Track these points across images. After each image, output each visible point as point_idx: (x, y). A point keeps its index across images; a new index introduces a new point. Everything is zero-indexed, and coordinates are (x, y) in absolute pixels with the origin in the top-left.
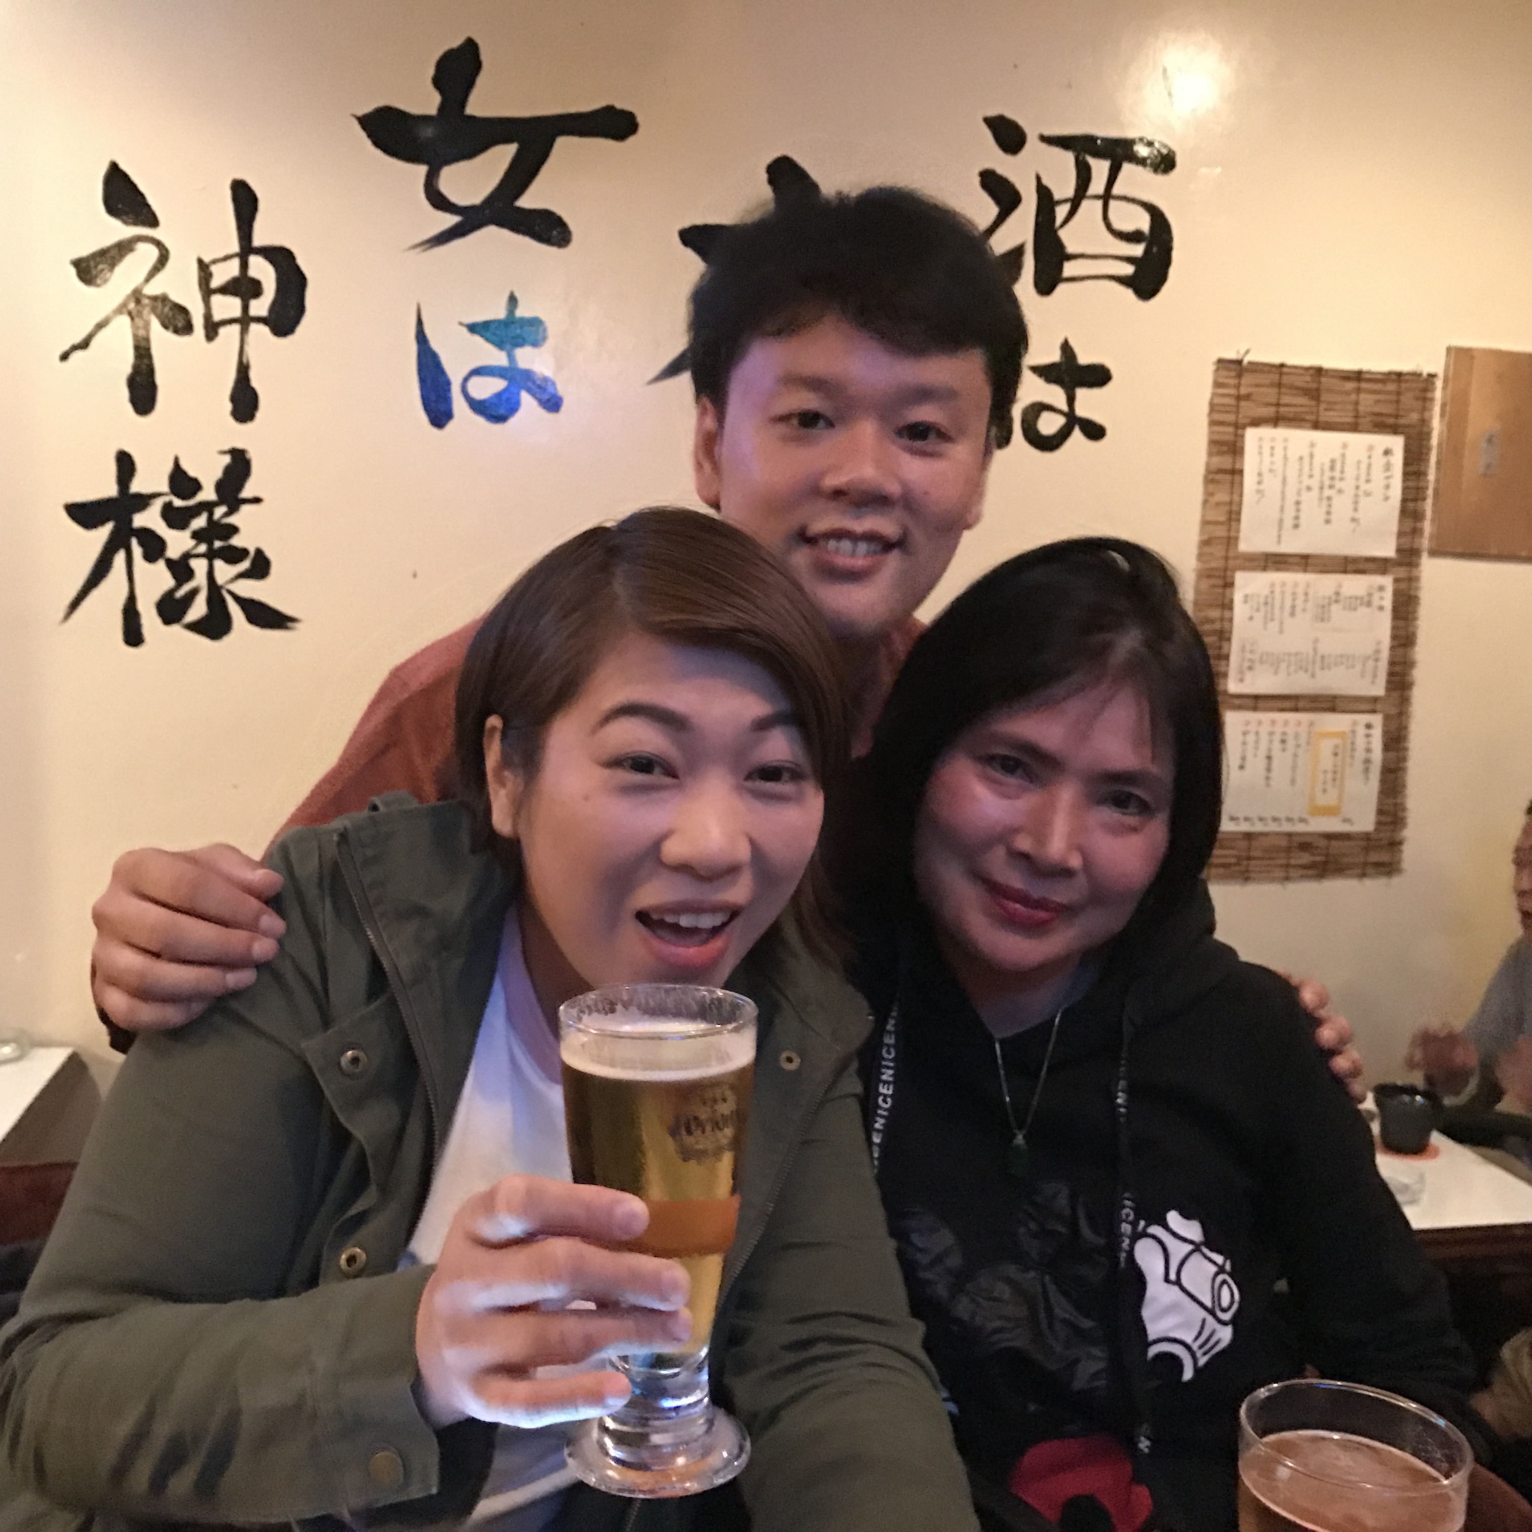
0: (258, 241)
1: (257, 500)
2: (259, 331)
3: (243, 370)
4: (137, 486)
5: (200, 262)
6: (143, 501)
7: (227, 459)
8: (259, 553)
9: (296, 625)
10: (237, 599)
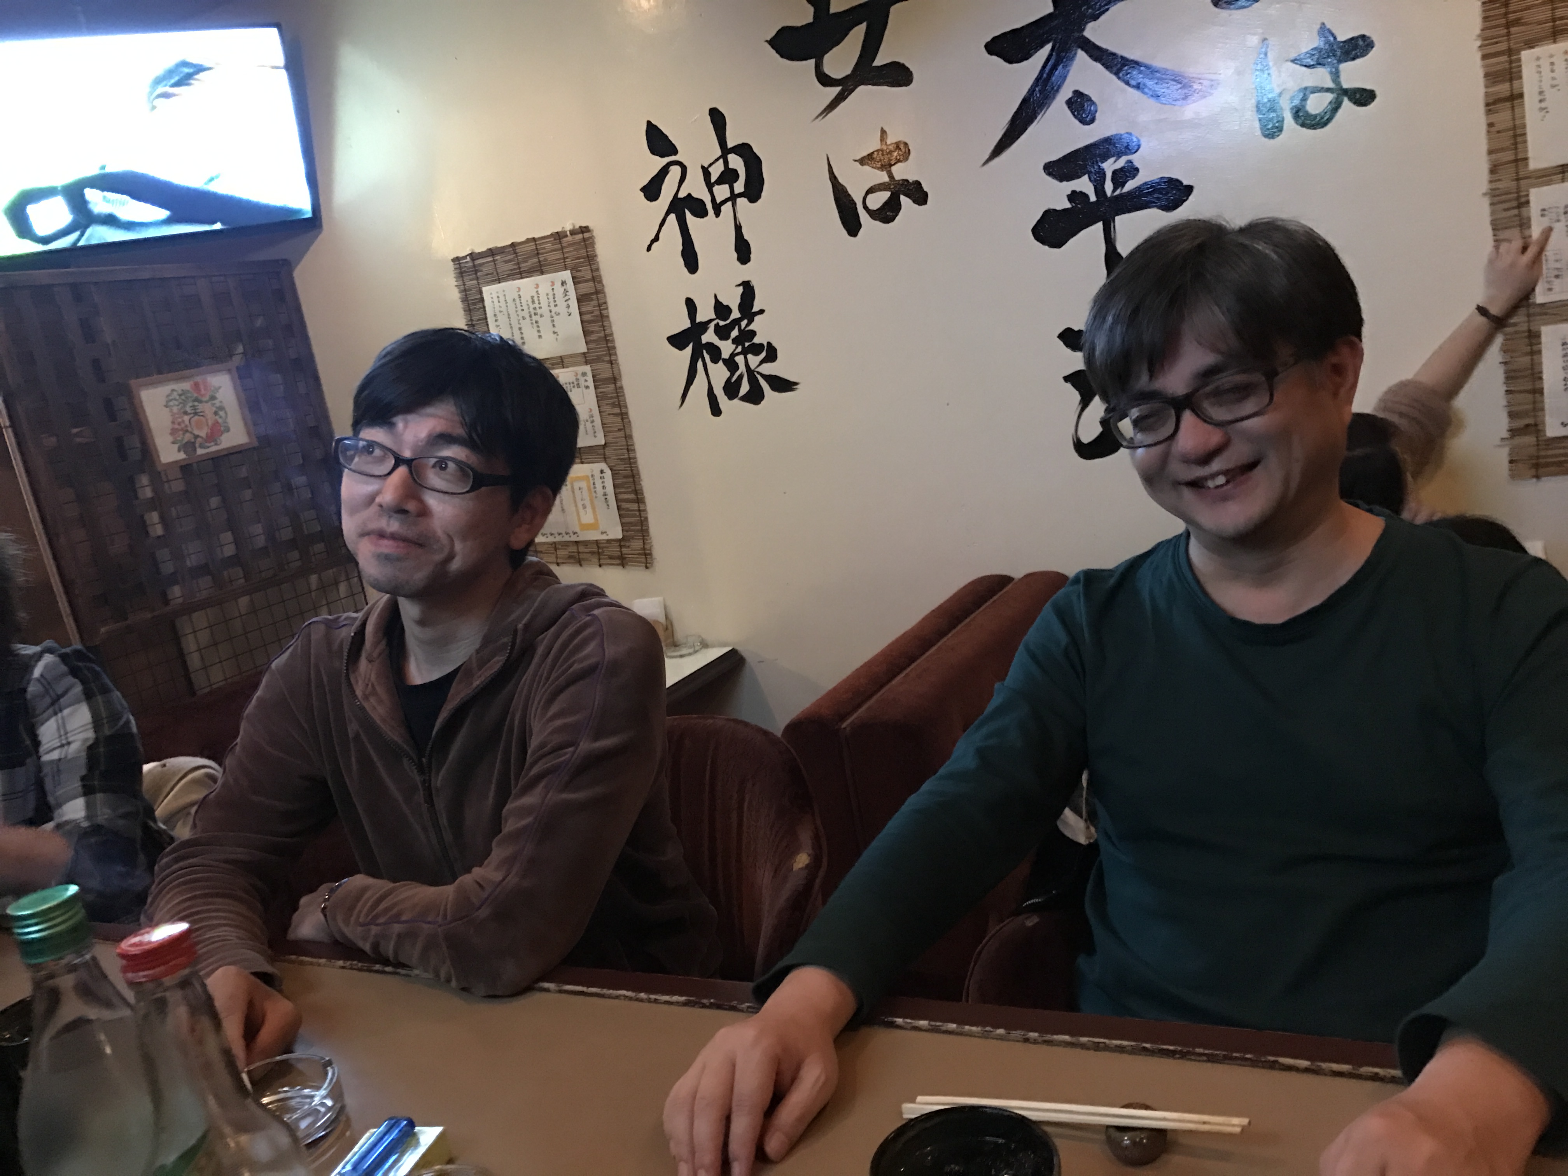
0: (730, 144)
1: (761, 312)
2: (742, 202)
3: (738, 228)
4: (699, 318)
5: (703, 167)
6: (704, 326)
7: (741, 289)
8: (769, 344)
9: (798, 387)
10: (764, 377)
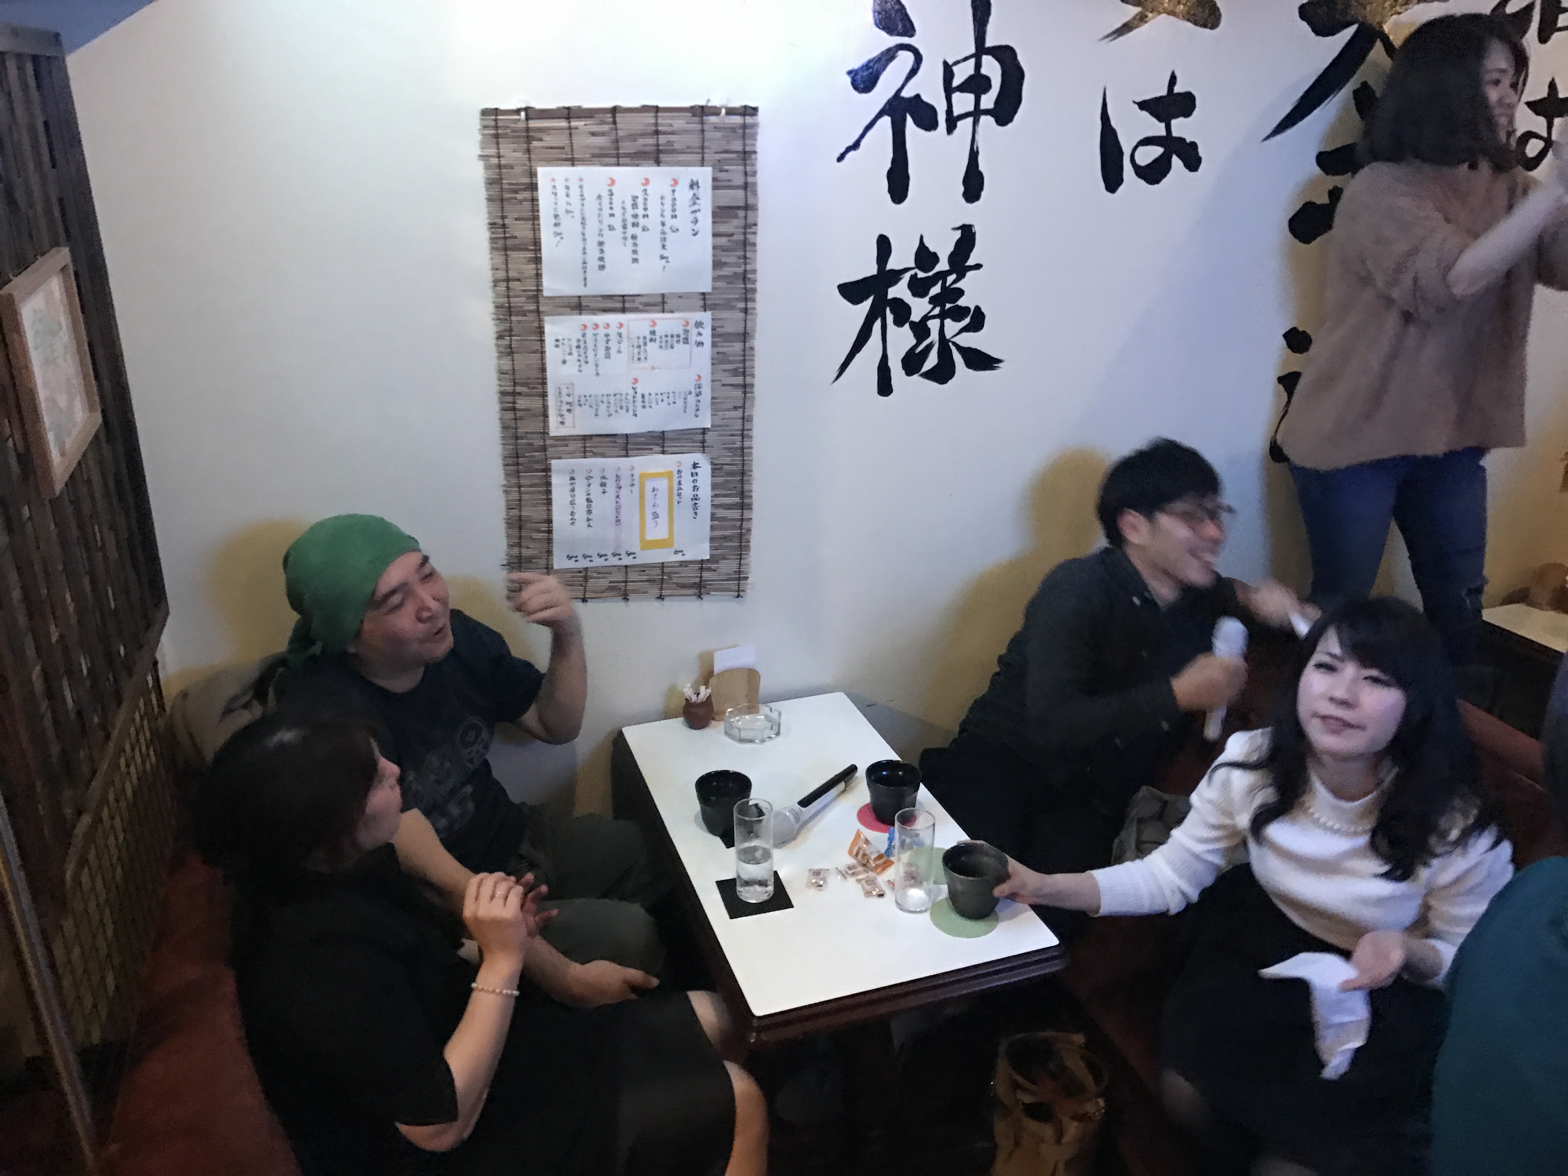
0: (989, 43)
1: (978, 267)
2: (987, 121)
3: (974, 155)
4: (893, 264)
5: (945, 63)
6: (896, 276)
7: (958, 234)
8: (978, 308)
9: (1000, 365)
10: (960, 349)
